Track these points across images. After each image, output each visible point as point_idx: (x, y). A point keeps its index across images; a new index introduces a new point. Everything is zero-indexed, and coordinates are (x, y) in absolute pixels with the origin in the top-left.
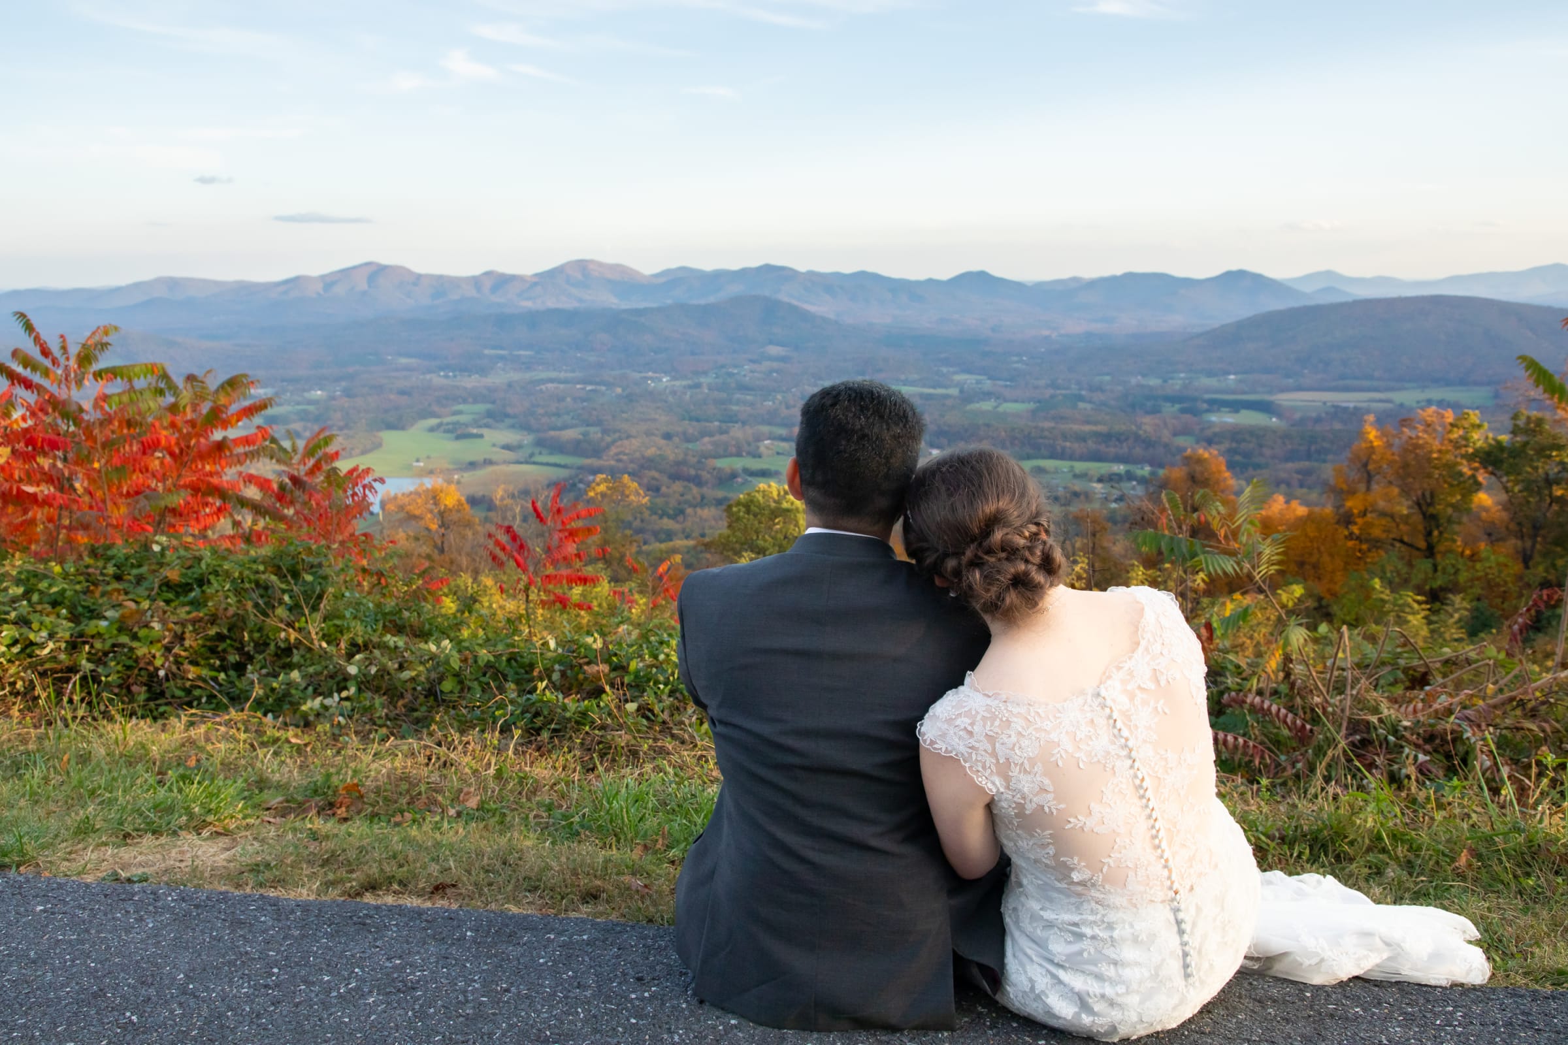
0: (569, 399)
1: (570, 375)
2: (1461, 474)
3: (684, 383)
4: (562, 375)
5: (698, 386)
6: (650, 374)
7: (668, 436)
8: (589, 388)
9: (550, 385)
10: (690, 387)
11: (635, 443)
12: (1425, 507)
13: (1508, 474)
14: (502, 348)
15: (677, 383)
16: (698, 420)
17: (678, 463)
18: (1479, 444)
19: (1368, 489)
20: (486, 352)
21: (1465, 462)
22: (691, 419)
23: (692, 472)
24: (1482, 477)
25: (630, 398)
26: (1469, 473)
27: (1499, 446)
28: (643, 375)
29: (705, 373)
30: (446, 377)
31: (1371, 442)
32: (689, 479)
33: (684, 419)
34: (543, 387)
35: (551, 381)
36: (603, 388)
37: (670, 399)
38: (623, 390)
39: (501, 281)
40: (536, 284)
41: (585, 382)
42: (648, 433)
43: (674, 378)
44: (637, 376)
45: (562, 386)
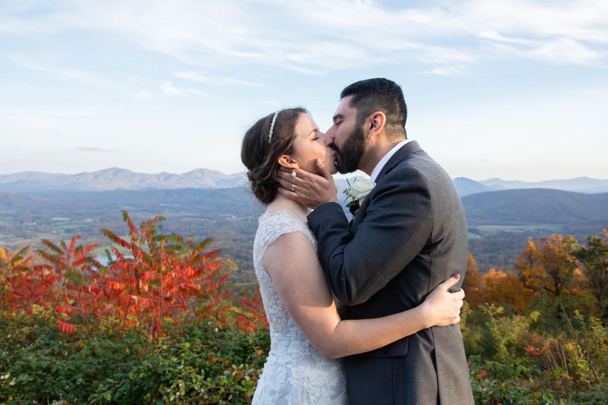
0: (194, 224)
1: (195, 215)
2: (569, 261)
3: (242, 218)
4: (192, 214)
5: (247, 220)
6: (228, 215)
7: (234, 240)
8: (202, 220)
9: (187, 219)
10: (244, 220)
11: (221, 242)
12: (555, 274)
13: (588, 261)
14: (167, 203)
15: (239, 219)
16: (247, 234)
17: (238, 251)
18: (575, 249)
19: (531, 267)
20: (161, 204)
21: (570, 256)
22: (244, 233)
23: (244, 255)
24: (577, 261)
25: (219, 225)
26: (572, 261)
27: (583, 250)
28: (225, 215)
29: (250, 215)
30: (144, 214)
31: (531, 248)
32: (243, 258)
33: (241, 233)
34: (184, 219)
35: (187, 217)
36: (208, 220)
37: (236, 225)
38: (217, 221)
39: (168, 176)
40: (182, 178)
41: (201, 217)
42: (226, 239)
43: (237, 217)
44: (223, 215)
45: (191, 219)
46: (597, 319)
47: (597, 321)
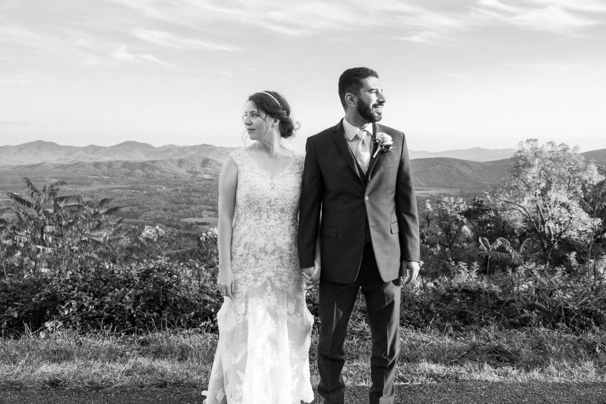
0: (125, 196)
1: (125, 186)
2: (458, 220)
3: (172, 189)
4: (122, 186)
5: (177, 190)
6: (158, 186)
7: (165, 210)
8: (133, 191)
9: (117, 190)
10: (174, 191)
11: (152, 213)
12: (447, 230)
13: (473, 219)
14: (96, 175)
15: (169, 189)
16: (177, 203)
17: (170, 220)
18: (463, 209)
19: (429, 225)
20: (90, 177)
21: (459, 215)
22: (175, 203)
23: (175, 224)
24: (465, 220)
25: (150, 195)
26: (460, 219)
27: (470, 210)
28: (155, 186)
29: (180, 185)
30: (72, 187)
31: (429, 209)
32: (174, 226)
33: (171, 203)
34: (114, 191)
35: (117, 188)
36: (139, 191)
37: (166, 195)
38: (147, 192)
39: (95, 149)
40: (110, 150)
41: (131, 189)
42: (158, 209)
43: (168, 187)
44: (153, 186)
45: (122, 191)
46: (464, 264)
47: (464, 265)
